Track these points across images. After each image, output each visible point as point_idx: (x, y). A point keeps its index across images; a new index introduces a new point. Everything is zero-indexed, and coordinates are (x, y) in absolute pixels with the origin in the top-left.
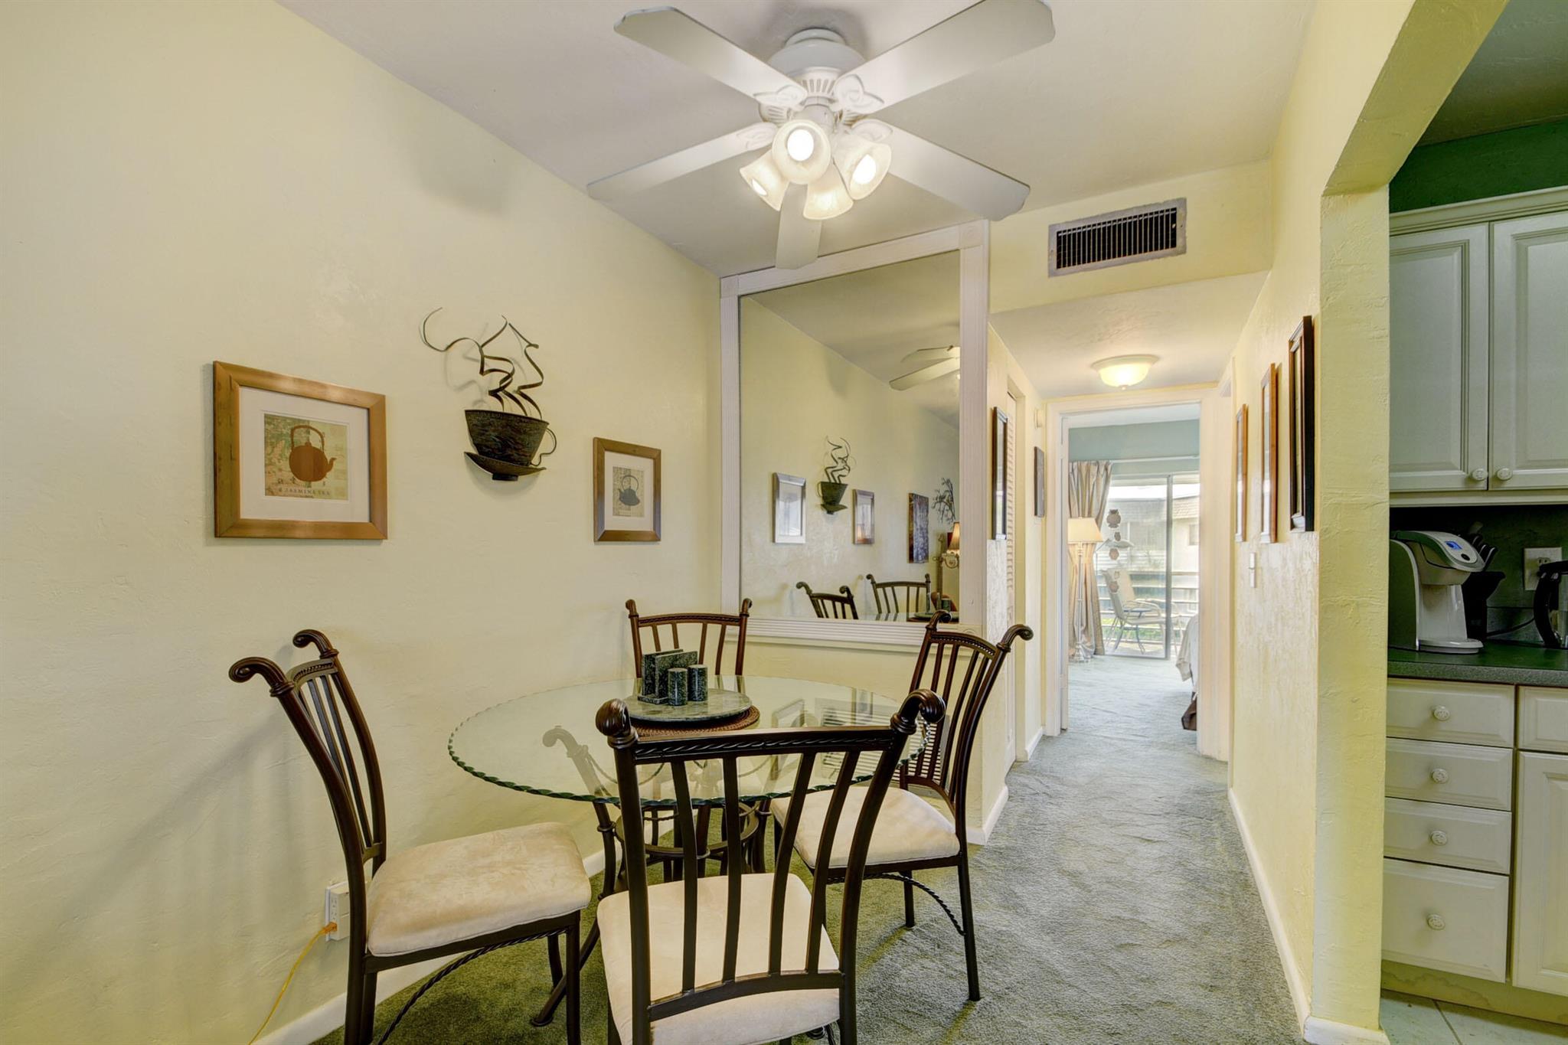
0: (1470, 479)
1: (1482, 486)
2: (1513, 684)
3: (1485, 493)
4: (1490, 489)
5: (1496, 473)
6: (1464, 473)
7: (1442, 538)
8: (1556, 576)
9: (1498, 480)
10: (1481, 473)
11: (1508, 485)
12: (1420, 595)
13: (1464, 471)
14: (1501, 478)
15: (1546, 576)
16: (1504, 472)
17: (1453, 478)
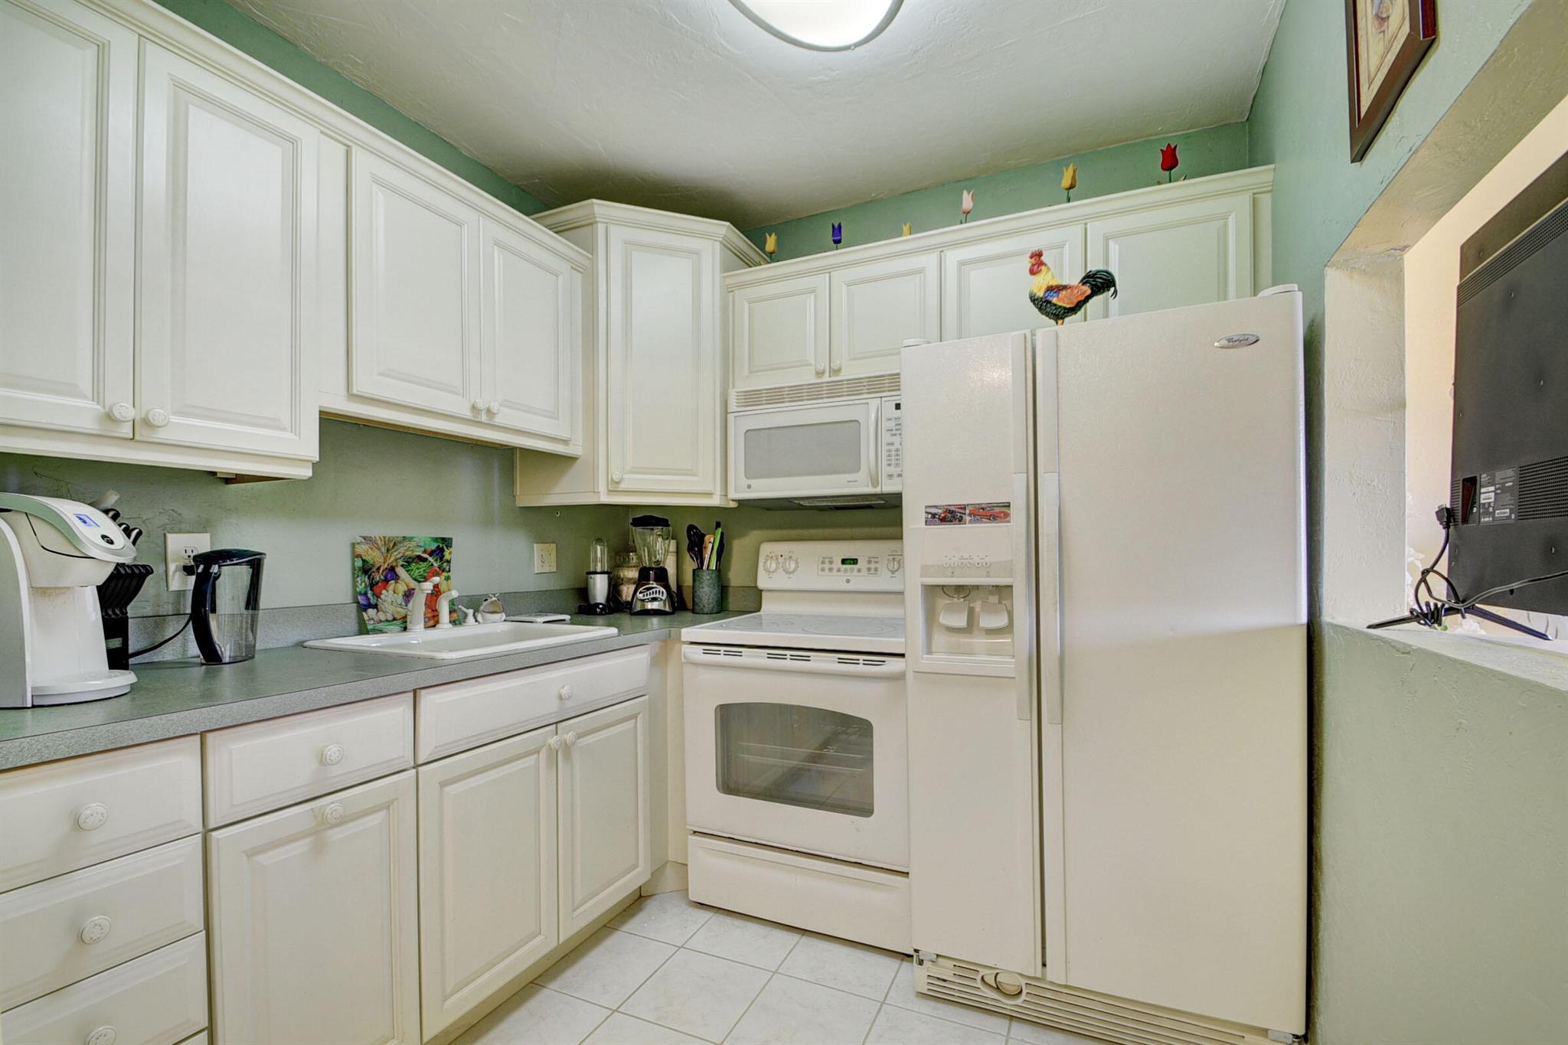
0: (109, 417)
1: (126, 431)
2: (196, 734)
3: (131, 443)
4: (137, 438)
5: (147, 414)
6: (98, 407)
7: (68, 509)
8: (215, 569)
9: (147, 423)
10: (126, 411)
11: (162, 435)
12: (30, 603)
13: (98, 403)
14: (156, 423)
15: (204, 569)
16: (158, 415)
17: (81, 412)
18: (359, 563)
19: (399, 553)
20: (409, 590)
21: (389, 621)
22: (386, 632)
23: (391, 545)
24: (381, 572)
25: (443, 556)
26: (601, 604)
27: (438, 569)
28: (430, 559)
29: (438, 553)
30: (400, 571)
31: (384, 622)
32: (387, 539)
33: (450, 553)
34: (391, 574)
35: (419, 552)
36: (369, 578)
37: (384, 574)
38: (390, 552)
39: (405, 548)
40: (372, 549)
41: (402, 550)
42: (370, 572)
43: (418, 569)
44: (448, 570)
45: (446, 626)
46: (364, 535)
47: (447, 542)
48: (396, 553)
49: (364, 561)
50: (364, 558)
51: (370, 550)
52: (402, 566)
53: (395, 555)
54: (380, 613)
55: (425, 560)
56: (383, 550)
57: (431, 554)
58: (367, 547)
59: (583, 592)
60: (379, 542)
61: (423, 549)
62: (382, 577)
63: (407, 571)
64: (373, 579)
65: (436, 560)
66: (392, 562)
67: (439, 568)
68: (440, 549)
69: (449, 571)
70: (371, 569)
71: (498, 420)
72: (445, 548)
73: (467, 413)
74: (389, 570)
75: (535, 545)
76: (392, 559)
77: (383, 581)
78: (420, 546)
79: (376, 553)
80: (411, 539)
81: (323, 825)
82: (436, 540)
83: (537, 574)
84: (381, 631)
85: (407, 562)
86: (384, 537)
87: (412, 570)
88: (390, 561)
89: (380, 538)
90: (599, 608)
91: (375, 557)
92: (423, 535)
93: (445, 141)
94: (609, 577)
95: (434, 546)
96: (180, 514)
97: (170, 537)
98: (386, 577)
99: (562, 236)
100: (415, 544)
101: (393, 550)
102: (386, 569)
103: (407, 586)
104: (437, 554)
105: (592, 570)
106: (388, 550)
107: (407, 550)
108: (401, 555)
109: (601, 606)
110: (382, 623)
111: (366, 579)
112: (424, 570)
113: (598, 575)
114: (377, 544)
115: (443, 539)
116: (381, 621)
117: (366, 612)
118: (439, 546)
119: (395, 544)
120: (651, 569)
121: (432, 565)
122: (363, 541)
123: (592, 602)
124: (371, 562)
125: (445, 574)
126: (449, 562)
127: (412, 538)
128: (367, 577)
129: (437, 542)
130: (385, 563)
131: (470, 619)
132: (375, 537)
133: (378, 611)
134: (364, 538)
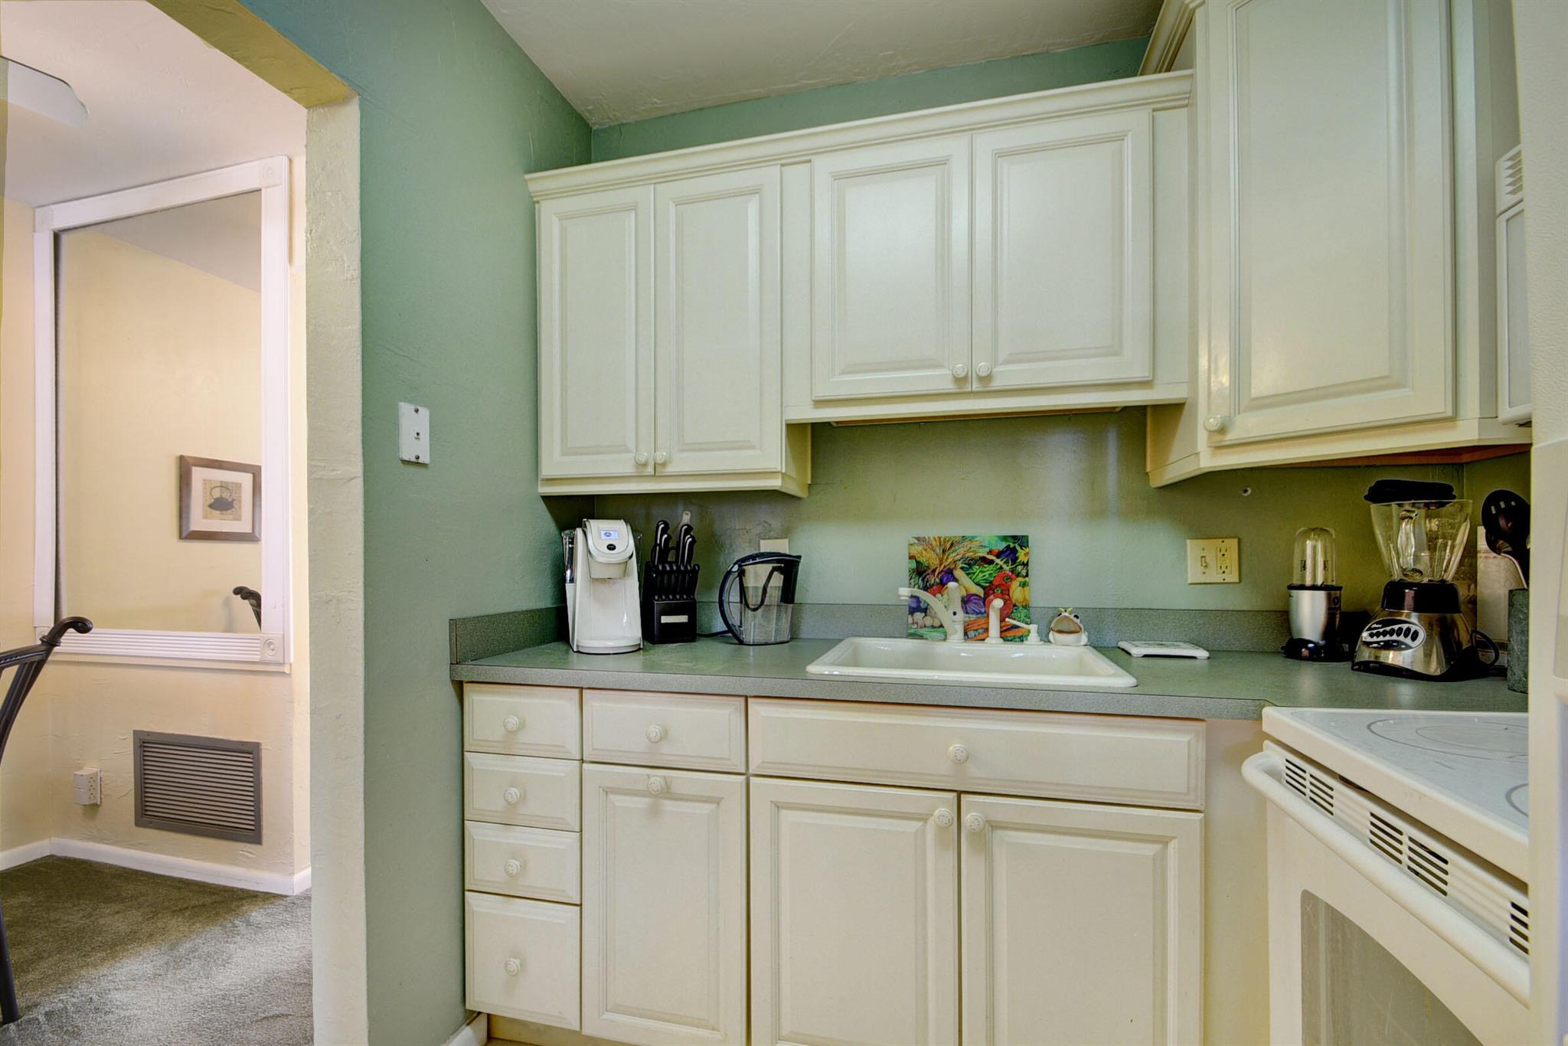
0: (637, 463)
1: (650, 470)
2: (578, 688)
4: (657, 474)
11: (675, 469)
14: (659, 462)
16: (659, 456)
18: (914, 565)
19: (957, 555)
20: (967, 595)
21: (935, 627)
22: (927, 639)
23: (948, 546)
24: (936, 575)
25: (1017, 558)
26: (1311, 642)
27: (1010, 574)
28: (998, 561)
29: (1009, 554)
30: (958, 573)
31: (928, 627)
32: (942, 539)
33: (1026, 554)
34: (949, 575)
35: (982, 553)
36: (923, 580)
37: (940, 576)
38: (947, 553)
39: (965, 549)
40: (926, 550)
41: (961, 551)
42: (925, 574)
43: (982, 572)
44: (1025, 574)
45: (994, 641)
46: (917, 536)
47: (1022, 541)
48: (954, 554)
49: (918, 563)
50: (918, 559)
51: (924, 552)
52: (962, 568)
53: (952, 557)
54: (928, 618)
55: (991, 562)
56: (939, 551)
57: (999, 555)
58: (921, 548)
59: (1284, 617)
60: (934, 543)
61: (988, 550)
62: (937, 580)
63: (968, 574)
64: (927, 582)
65: (1006, 563)
66: (949, 564)
67: (1012, 572)
68: (1013, 549)
69: (1027, 576)
70: (925, 571)
71: (997, 384)
72: (1018, 548)
73: (949, 386)
74: (946, 572)
75: (1188, 541)
76: (950, 560)
77: (938, 584)
78: (985, 547)
79: (931, 554)
80: (972, 539)
81: (667, 793)
82: (1005, 538)
83: (1191, 584)
84: (921, 637)
85: (969, 564)
86: (940, 538)
87: (974, 573)
88: (947, 564)
89: (934, 538)
90: (1307, 648)
91: (930, 559)
92: (988, 534)
93: (1028, 55)
94: (1329, 597)
95: (1002, 546)
96: (770, 525)
97: (762, 542)
98: (941, 580)
99: (1175, 70)
100: (977, 544)
101: (951, 551)
102: (942, 571)
103: (966, 591)
104: (1007, 556)
105: (1296, 582)
106: (944, 551)
107: (968, 551)
108: (960, 556)
109: (1311, 645)
110: (926, 629)
111: (920, 581)
112: (990, 574)
113: (1306, 594)
114: (931, 545)
115: (1015, 538)
116: (925, 626)
117: (912, 615)
118: (1009, 545)
119: (952, 545)
120: (1410, 586)
121: (1001, 568)
122: (916, 542)
123: (1296, 637)
124: (926, 564)
125: (1020, 579)
126: (1026, 565)
127: (973, 537)
128: (920, 579)
129: (1007, 541)
130: (940, 565)
131: (1033, 637)
132: (929, 538)
133: (926, 615)
134: (918, 539)
